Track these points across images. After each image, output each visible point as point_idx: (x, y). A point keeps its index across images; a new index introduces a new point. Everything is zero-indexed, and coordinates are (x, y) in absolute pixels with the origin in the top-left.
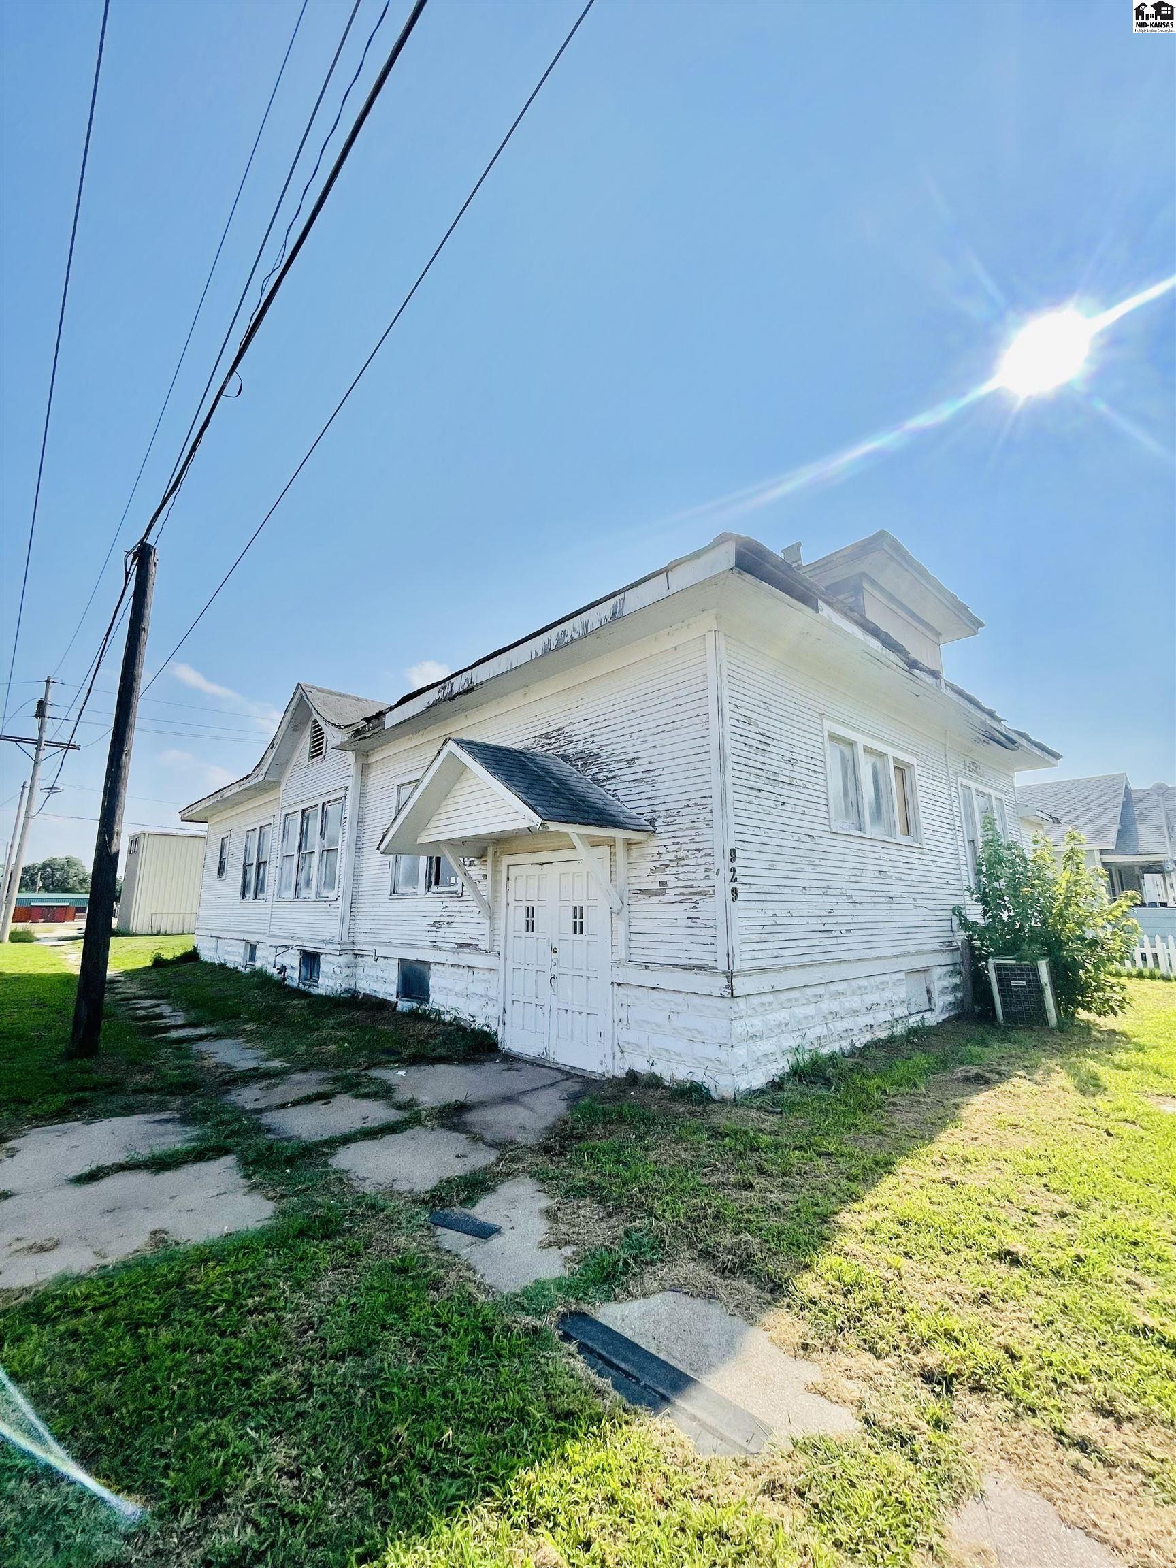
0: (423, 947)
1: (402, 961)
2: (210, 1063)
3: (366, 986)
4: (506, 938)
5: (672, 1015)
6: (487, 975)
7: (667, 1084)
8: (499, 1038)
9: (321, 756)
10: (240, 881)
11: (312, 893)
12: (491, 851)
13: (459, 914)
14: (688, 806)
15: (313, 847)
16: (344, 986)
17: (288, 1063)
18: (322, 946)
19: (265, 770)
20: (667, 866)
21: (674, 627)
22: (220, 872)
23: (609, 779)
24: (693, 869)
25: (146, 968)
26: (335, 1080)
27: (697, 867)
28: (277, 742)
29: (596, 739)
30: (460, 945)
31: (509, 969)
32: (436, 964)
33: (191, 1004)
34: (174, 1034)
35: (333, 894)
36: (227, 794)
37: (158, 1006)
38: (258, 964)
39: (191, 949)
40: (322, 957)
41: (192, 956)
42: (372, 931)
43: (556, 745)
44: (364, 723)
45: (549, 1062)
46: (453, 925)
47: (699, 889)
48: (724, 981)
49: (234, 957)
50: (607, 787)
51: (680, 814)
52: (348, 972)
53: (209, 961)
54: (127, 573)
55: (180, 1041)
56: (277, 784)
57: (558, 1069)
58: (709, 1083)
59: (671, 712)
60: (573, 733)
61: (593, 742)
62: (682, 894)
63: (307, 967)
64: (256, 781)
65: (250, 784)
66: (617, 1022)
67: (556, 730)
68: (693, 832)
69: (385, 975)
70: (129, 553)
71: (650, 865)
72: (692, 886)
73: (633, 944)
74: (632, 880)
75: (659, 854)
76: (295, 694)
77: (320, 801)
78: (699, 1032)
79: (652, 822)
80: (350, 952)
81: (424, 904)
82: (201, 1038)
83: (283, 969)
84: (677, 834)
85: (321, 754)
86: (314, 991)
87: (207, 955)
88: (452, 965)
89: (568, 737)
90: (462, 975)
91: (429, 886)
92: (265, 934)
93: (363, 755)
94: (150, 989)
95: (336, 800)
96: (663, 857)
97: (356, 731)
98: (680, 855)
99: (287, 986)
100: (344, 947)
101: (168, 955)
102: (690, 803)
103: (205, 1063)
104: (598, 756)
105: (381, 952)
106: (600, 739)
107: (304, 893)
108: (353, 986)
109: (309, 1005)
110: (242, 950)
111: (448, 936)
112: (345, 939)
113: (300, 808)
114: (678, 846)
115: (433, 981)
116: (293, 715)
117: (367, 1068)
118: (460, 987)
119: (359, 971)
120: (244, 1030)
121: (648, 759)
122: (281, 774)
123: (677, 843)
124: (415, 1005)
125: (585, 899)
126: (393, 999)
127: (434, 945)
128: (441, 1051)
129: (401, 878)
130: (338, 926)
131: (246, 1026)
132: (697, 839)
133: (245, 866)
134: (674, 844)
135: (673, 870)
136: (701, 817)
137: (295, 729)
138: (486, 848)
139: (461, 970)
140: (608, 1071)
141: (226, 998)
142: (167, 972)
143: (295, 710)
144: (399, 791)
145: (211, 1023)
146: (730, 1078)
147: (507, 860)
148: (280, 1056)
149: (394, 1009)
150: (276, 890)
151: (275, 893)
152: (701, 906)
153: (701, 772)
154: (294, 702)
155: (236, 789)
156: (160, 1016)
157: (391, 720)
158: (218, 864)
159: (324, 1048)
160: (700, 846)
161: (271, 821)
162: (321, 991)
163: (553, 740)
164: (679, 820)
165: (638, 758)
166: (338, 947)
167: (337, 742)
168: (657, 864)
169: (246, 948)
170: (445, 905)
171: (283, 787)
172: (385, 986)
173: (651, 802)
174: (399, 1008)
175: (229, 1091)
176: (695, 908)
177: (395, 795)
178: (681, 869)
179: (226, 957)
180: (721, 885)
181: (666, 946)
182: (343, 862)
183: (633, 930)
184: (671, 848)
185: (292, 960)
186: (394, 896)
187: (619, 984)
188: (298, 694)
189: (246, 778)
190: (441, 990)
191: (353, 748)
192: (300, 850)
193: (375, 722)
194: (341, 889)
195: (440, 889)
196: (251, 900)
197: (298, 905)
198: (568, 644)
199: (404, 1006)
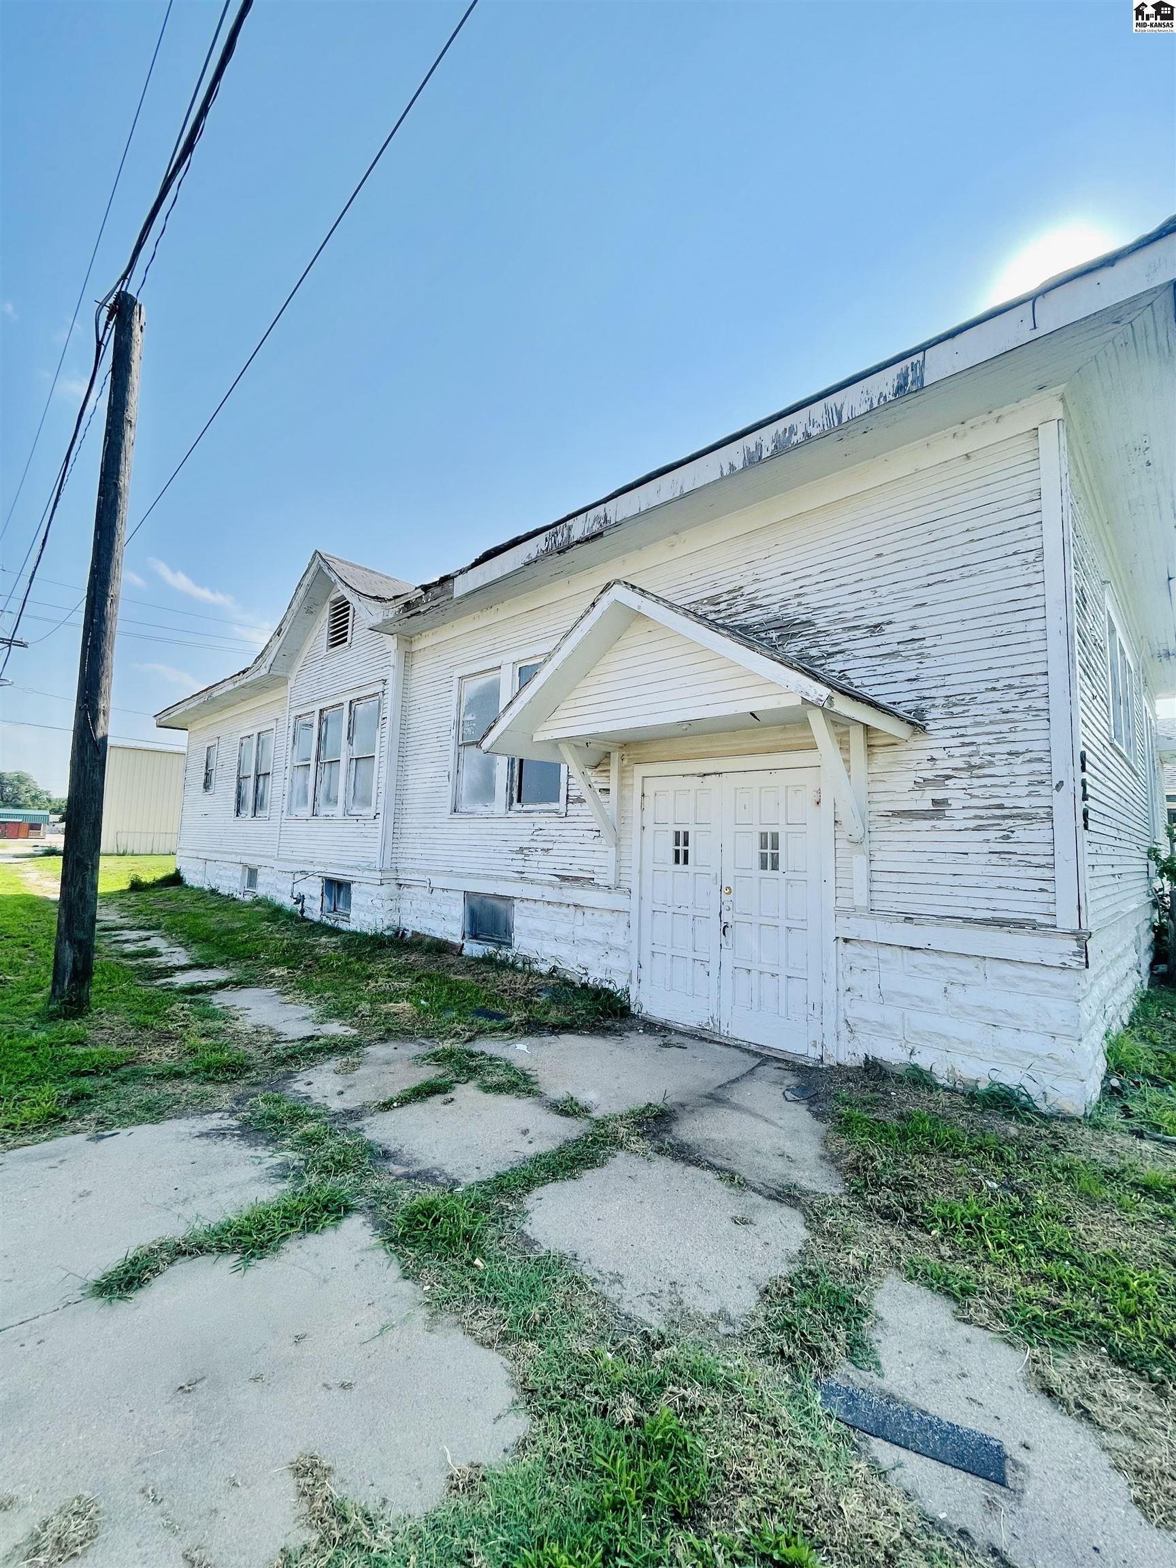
0: (506, 879)
1: (468, 895)
2: (245, 1025)
3: (415, 922)
4: (640, 872)
5: (950, 988)
6: (608, 917)
7: (940, 1082)
8: (632, 998)
9: (346, 644)
10: (234, 795)
11: (338, 810)
12: (615, 756)
13: (561, 839)
14: (994, 689)
15: (338, 753)
16: (387, 923)
17: (353, 1026)
18: (357, 873)
19: (270, 661)
20: (949, 777)
21: (969, 423)
22: (207, 785)
23: (831, 655)
24: (1006, 781)
25: (122, 891)
26: (438, 1058)
27: (1012, 779)
28: (286, 627)
29: (803, 600)
30: (564, 878)
31: (647, 912)
32: (522, 900)
33: (191, 938)
34: (182, 980)
35: (370, 811)
36: (216, 693)
37: (148, 939)
38: (261, 891)
39: (172, 872)
40: (353, 886)
41: (175, 880)
42: (423, 857)
43: (728, 612)
44: (421, 592)
45: (721, 1036)
46: (551, 852)
47: (1015, 811)
48: (1074, 946)
49: (230, 883)
50: (826, 667)
51: (978, 701)
52: (391, 905)
53: (196, 886)
54: (99, 343)
55: (193, 990)
56: (283, 681)
57: (735, 1047)
58: (1033, 1090)
59: (959, 551)
60: (760, 594)
61: (800, 604)
62: (976, 817)
63: (330, 897)
64: (257, 675)
65: (249, 679)
66: (842, 991)
67: (729, 592)
68: (1005, 727)
69: (445, 910)
70: (103, 305)
71: (912, 776)
72: (1001, 807)
73: (876, 887)
74: (876, 797)
75: (932, 759)
76: (310, 565)
77: (346, 699)
78: (1010, 1016)
79: (920, 713)
80: (394, 882)
81: (503, 826)
82: (221, 986)
83: (300, 900)
84: (970, 731)
85: (345, 640)
86: (343, 926)
87: (191, 879)
88: (549, 903)
89: (750, 600)
90: (566, 915)
91: (511, 803)
92: (272, 857)
93: (407, 640)
94: (134, 916)
95: (372, 696)
96: (940, 764)
97: (407, 604)
98: (975, 761)
99: (306, 920)
100: (386, 875)
101: (147, 878)
102: (998, 685)
103: (238, 1025)
104: (809, 623)
105: (438, 882)
106: (813, 600)
107: (324, 810)
108: (397, 922)
109: (345, 946)
110: (238, 875)
111: (542, 866)
112: (387, 865)
113: (317, 708)
114: (973, 748)
115: (518, 921)
116: (308, 591)
117: (470, 1040)
118: (563, 930)
119: (405, 905)
120: (272, 976)
121: (912, 623)
122: (289, 667)
123: (972, 743)
124: (492, 949)
125: (782, 821)
126: (457, 940)
127: (521, 876)
128: (554, 1016)
129: (464, 793)
130: (378, 850)
131: (272, 971)
132: (1011, 737)
133: (239, 779)
134: (964, 745)
135: (963, 783)
136: (1023, 705)
137: (309, 611)
138: (608, 755)
139: (564, 909)
140: (830, 1056)
141: (232, 931)
142: (150, 896)
143: (311, 586)
144: (460, 686)
145: (224, 964)
146: (1076, 1085)
147: (641, 770)
148: (338, 1016)
149: (460, 954)
150: (285, 806)
151: (285, 809)
152: (1019, 834)
153: (1022, 638)
154: (309, 576)
155: (229, 687)
156: (153, 953)
157: (461, 587)
158: (203, 777)
159: (392, 1007)
160: (1020, 747)
161: (273, 725)
162: (352, 927)
163: (723, 606)
164: (974, 710)
165: (890, 623)
166: (378, 875)
167: (377, 620)
168: (929, 775)
169: (243, 875)
170: (537, 827)
171: (291, 683)
172: (444, 924)
173: (916, 685)
174: (465, 952)
175: (289, 1076)
176: (1009, 837)
177: (455, 688)
178: (976, 782)
179: (218, 881)
180: (1065, 806)
181: (947, 890)
182: (381, 774)
183: (874, 866)
184: (957, 752)
185: (313, 889)
186: (455, 815)
187: (846, 940)
188: (314, 565)
189: (244, 672)
190: (532, 933)
191: (393, 630)
192: (318, 759)
193: (437, 590)
194: (381, 806)
195: (526, 808)
196: (249, 817)
197: (314, 823)
198: (798, 445)
199: (474, 949)
